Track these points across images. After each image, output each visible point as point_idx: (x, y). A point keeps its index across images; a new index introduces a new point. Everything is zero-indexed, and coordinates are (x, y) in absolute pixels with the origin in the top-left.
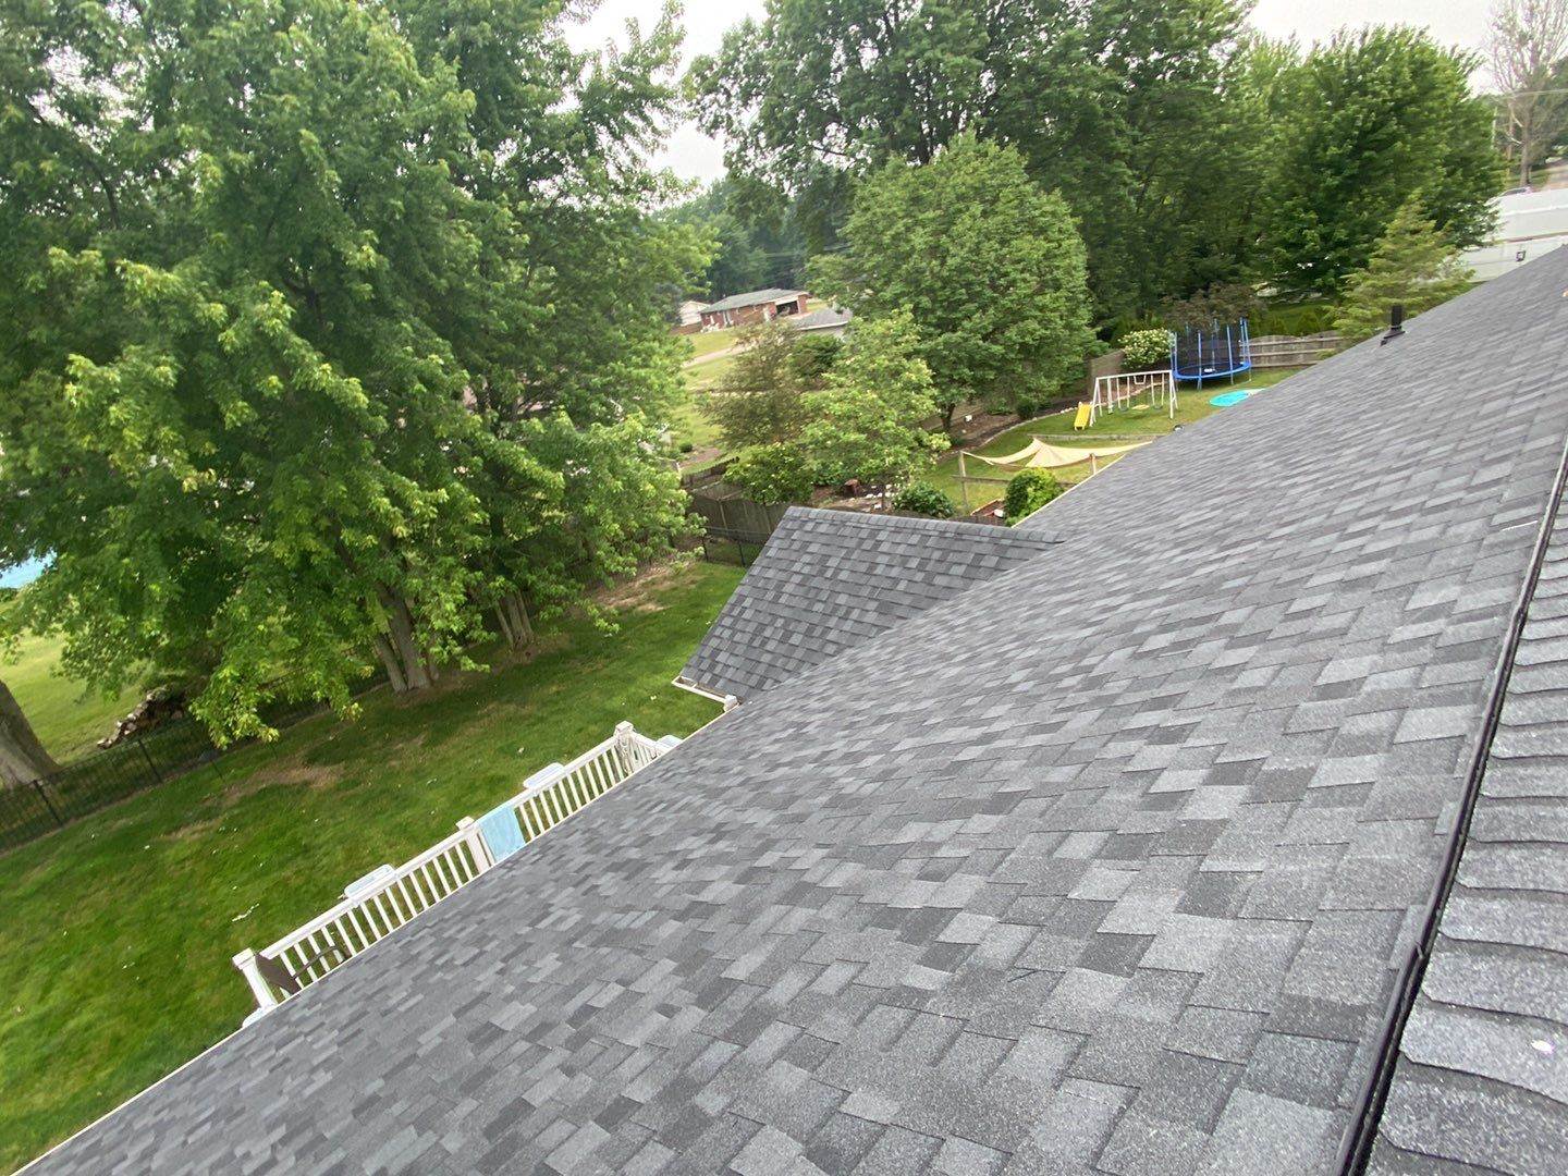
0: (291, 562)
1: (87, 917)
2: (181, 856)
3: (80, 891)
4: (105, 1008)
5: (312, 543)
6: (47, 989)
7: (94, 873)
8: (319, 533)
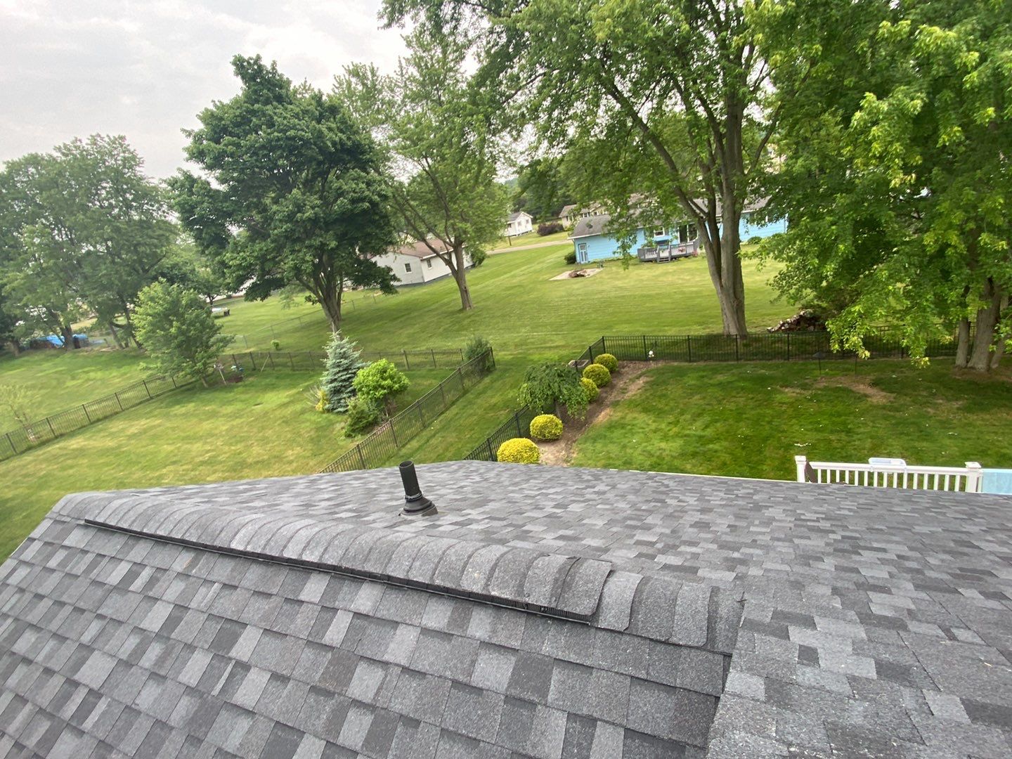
0: (931, 250)
1: (732, 406)
2: (784, 400)
3: (734, 393)
4: (725, 448)
5: (954, 238)
6: (707, 427)
7: (743, 388)
8: (962, 233)
